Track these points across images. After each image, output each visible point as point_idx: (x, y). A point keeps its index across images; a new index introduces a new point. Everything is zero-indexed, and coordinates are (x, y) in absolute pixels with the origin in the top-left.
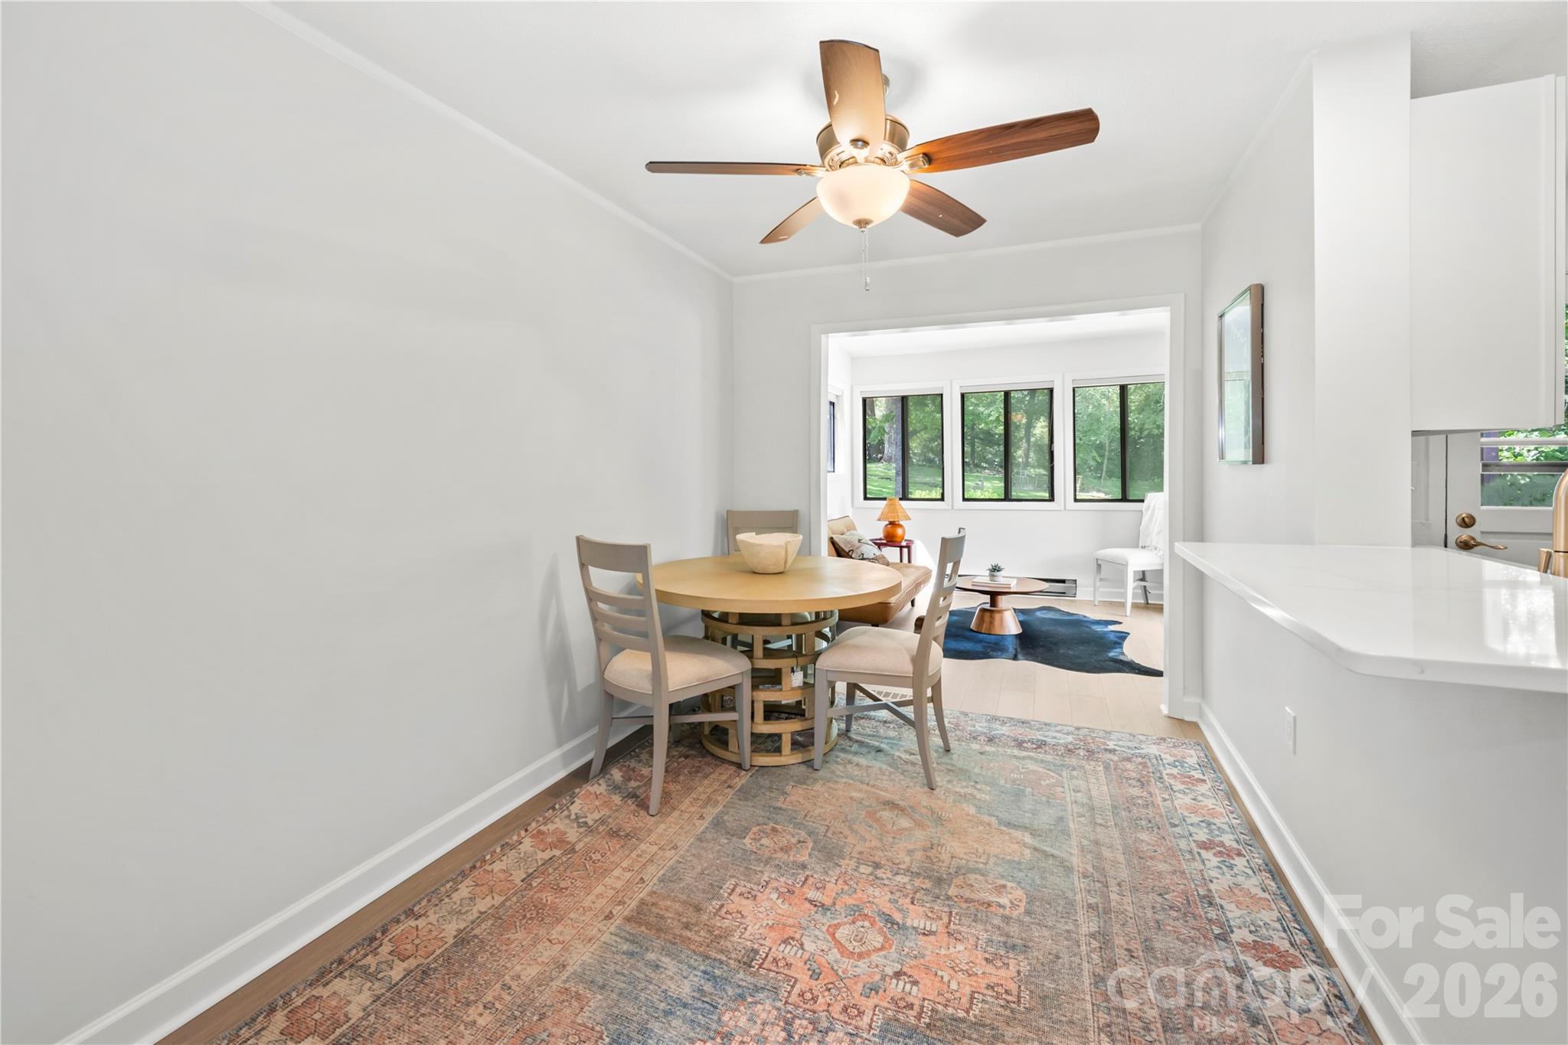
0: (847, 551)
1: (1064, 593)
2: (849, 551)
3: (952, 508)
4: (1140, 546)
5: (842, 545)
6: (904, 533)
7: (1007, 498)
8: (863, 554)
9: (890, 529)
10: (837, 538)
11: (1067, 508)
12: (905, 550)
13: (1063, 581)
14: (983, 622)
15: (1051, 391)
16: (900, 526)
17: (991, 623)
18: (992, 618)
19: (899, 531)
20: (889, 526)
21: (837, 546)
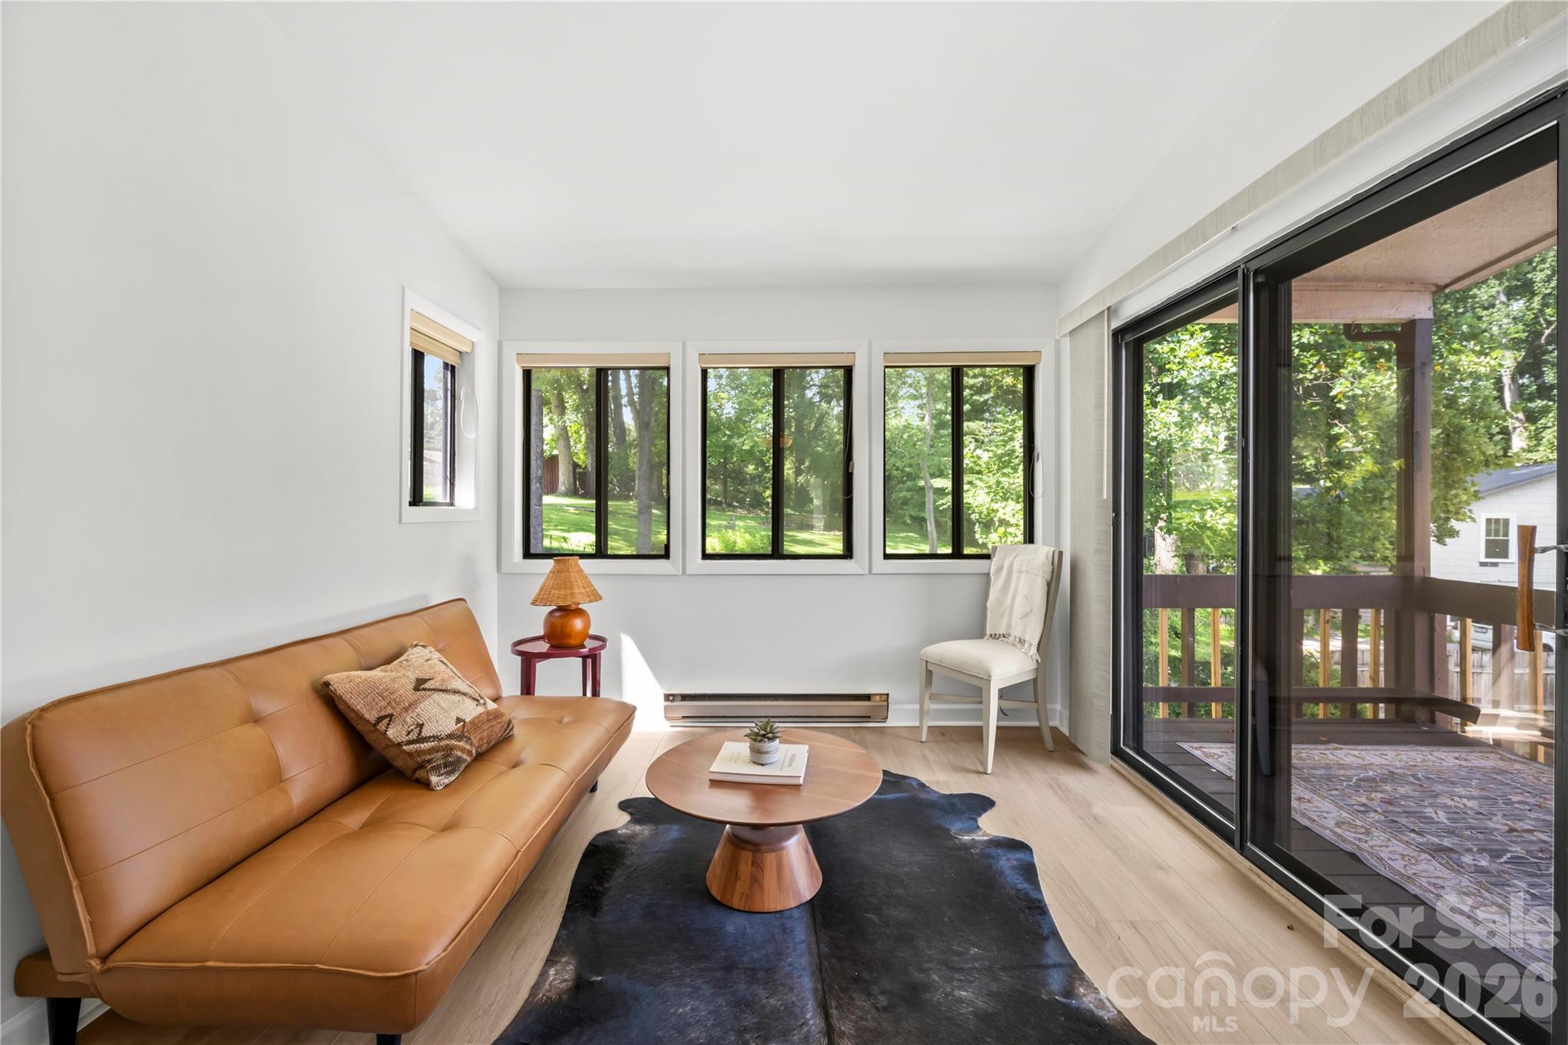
0: (372, 719)
1: (869, 717)
2: (380, 719)
3: (684, 572)
4: (988, 632)
5: (359, 705)
6: (587, 625)
7: (777, 552)
8: (421, 726)
9: (558, 621)
10: (345, 681)
11: (874, 572)
12: (589, 661)
13: (867, 697)
14: (737, 877)
15: (849, 371)
16: (580, 612)
17: (756, 881)
18: (758, 865)
19: (578, 624)
20: (558, 614)
21: (341, 707)
